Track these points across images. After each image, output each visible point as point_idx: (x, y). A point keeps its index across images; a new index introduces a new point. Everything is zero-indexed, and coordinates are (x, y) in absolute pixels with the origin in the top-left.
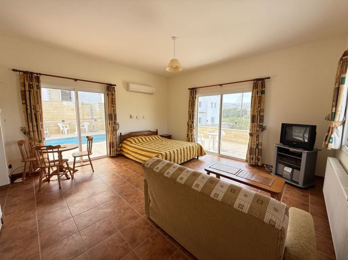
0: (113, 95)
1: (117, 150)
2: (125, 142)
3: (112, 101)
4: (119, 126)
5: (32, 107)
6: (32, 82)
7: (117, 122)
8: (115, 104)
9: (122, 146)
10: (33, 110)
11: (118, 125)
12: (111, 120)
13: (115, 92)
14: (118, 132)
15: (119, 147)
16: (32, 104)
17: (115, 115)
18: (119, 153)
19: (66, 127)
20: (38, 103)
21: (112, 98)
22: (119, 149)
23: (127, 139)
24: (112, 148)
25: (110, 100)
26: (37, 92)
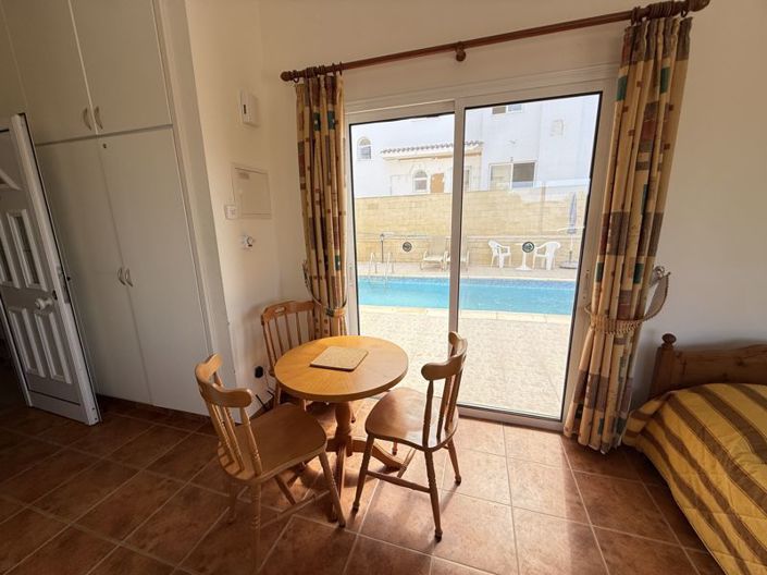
0: (661, 79)
1: (619, 424)
2: (689, 399)
3: (649, 126)
4: (663, 293)
5: (317, 198)
6: (318, 105)
7: (658, 261)
8: (666, 147)
9: (657, 416)
10: (317, 207)
11: (663, 282)
12: (617, 252)
13: (683, 53)
14: (652, 330)
15: (638, 416)
16: (316, 187)
17: (652, 225)
18: (630, 441)
19: (504, 251)
20: (330, 183)
21: (652, 107)
22: (635, 425)
23: (714, 387)
24: (594, 405)
25: (634, 120)
26: (328, 138)
